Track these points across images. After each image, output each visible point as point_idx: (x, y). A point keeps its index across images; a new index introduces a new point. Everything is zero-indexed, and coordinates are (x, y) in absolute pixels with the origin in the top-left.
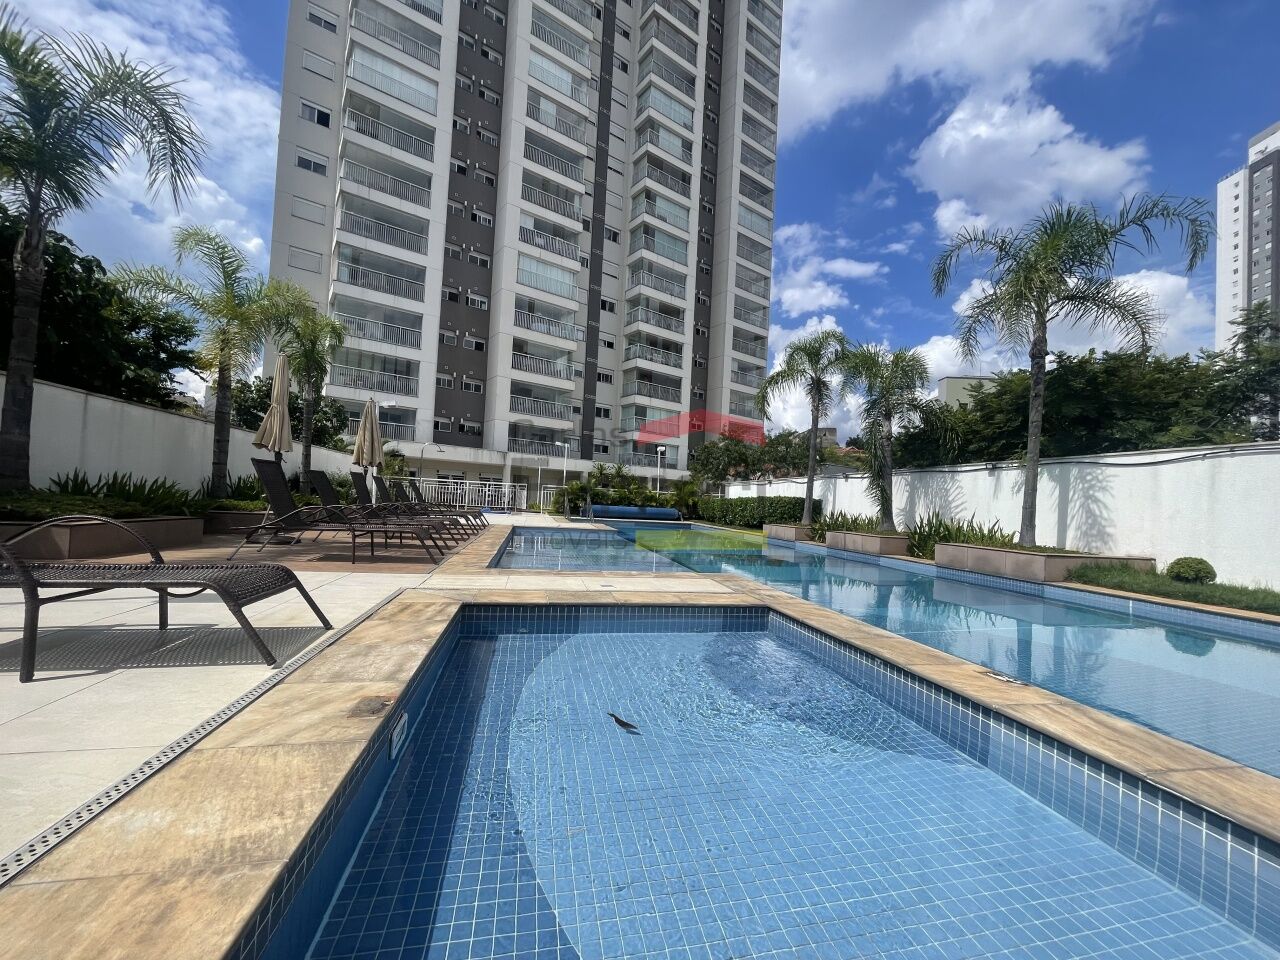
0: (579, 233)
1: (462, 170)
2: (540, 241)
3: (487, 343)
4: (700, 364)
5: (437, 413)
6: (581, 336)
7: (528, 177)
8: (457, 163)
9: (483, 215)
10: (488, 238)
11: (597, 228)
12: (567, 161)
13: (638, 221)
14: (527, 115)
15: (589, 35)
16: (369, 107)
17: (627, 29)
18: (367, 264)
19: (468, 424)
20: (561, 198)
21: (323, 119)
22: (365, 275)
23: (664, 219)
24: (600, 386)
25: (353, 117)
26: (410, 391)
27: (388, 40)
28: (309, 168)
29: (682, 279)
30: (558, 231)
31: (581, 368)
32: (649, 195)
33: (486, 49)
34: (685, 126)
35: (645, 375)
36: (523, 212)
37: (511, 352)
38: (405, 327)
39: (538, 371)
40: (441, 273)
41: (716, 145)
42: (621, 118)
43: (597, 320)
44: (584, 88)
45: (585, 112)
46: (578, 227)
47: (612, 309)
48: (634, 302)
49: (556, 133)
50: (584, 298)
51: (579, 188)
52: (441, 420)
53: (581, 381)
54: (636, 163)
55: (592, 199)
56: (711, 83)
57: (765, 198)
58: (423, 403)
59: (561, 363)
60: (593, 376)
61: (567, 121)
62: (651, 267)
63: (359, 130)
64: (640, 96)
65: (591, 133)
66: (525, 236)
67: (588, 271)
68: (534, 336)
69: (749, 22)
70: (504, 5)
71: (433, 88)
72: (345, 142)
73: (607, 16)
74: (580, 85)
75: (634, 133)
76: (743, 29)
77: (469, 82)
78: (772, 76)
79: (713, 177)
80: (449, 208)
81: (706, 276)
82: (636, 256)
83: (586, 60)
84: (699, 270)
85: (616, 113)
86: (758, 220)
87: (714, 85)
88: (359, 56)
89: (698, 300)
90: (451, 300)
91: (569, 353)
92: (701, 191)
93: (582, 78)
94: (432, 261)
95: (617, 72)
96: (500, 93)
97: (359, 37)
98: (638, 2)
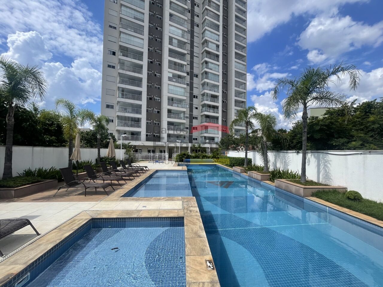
0: (185, 76)
1: (151, 62)
2: (174, 80)
3: (161, 111)
4: (225, 111)
5: (147, 132)
6: (188, 106)
7: (170, 62)
8: (150, 60)
9: (158, 74)
10: (159, 81)
11: (192, 75)
12: (182, 56)
13: (203, 71)
14: (169, 44)
15: (186, 18)
17: (198, 14)
18: (126, 92)
19: (156, 135)
20: (180, 67)
21: (114, 54)
22: (126, 95)
23: (211, 69)
24: (194, 121)
25: (121, 52)
26: (139, 126)
27: (130, 29)
28: (111, 67)
29: (218, 86)
30: (179, 77)
31: (188, 116)
32: (206, 62)
33: (157, 27)
34: (217, 40)
35: (207, 117)
36: (169, 72)
37: (167, 113)
38: (137, 109)
39: (175, 118)
40: (146, 92)
41: (227, 45)
42: (197, 41)
43: (192, 101)
44: (185, 34)
45: (186, 41)
46: (185, 75)
47: (197, 98)
48: (203, 95)
49: (178, 48)
50: (188, 95)
51: (185, 63)
52: (148, 134)
53: (188, 120)
54: (202, 53)
55: (189, 66)
56: (225, 26)
57: (243, 59)
58: (143, 130)
59: (182, 115)
60: (192, 118)
61: (181, 44)
62: (208, 84)
63: (123, 55)
64: (202, 34)
65: (188, 47)
66: (170, 79)
67: (189, 87)
68: (174, 108)
69: (236, 6)
70: (162, 14)
71: (142, 41)
72: (119, 59)
73: (192, 12)
74: (184, 33)
75: (201, 45)
76: (234, 8)
77: (152, 37)
78: (244, 21)
79: (226, 54)
80: (148, 73)
81: (225, 85)
82: (203, 81)
83: (185, 26)
84: (223, 83)
85: (196, 39)
86: (242, 66)
87: (225, 27)
88: (122, 35)
89: (223, 92)
90: (150, 99)
91: (184, 112)
92: (223, 59)
93: (185, 31)
94: (144, 89)
95: (195, 27)
96: (161, 39)
97: (122, 30)
98: (201, 6)
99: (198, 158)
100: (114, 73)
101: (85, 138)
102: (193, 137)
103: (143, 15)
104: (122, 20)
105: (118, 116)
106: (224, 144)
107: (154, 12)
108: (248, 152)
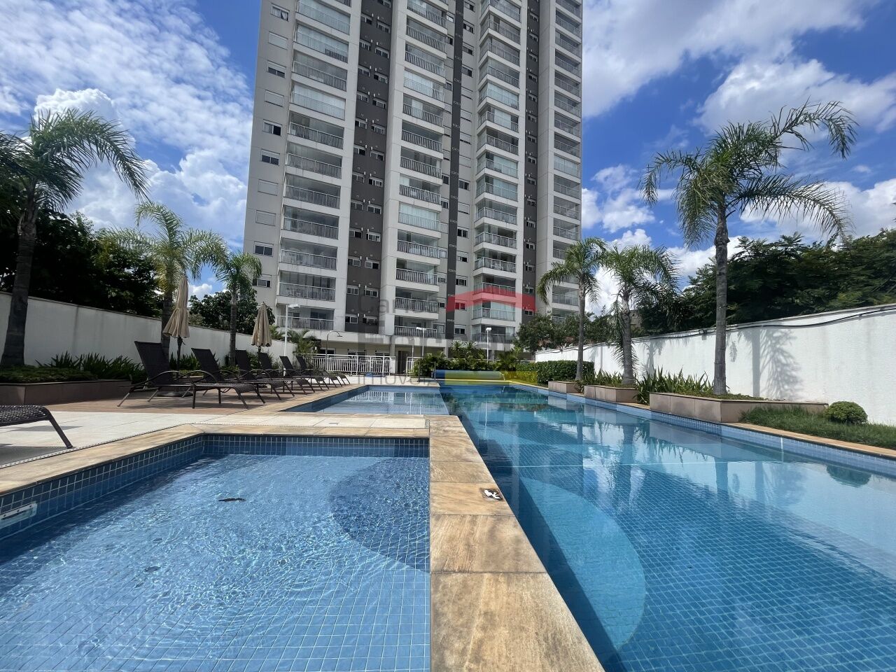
0: (440, 186)
1: (362, 152)
2: (414, 193)
3: (380, 263)
4: (530, 268)
5: (347, 312)
6: (444, 254)
7: (405, 152)
8: (359, 148)
9: (376, 180)
10: (380, 195)
11: (454, 182)
12: (432, 139)
13: (481, 174)
14: (404, 112)
15: (444, 56)
16: (303, 120)
17: (470, 48)
18: (302, 218)
19: (368, 318)
20: (428, 163)
21: (277, 131)
22: (302, 224)
23: (500, 171)
25: (294, 127)
26: (330, 298)
27: (314, 78)
28: (268, 162)
29: (514, 210)
30: (426, 186)
31: (444, 276)
32: (489, 156)
33: (377, 74)
34: (513, 106)
35: (489, 279)
36: (402, 175)
37: (396, 269)
38: (327, 257)
39: (414, 280)
40: (349, 220)
41: (537, 116)
42: (468, 107)
43: (455, 243)
44: (441, 90)
45: (442, 105)
46: (440, 182)
47: (465, 235)
48: (480, 229)
49: (424, 122)
50: (446, 229)
51: (440, 156)
52: (351, 316)
53: (445, 285)
54: (479, 135)
55: (449, 162)
56: (531, 75)
57: (574, 149)
58: (338, 306)
59: (430, 274)
60: (453, 282)
61: (432, 113)
62: (491, 205)
63: (298, 135)
64: (480, 91)
65: (447, 119)
66: (404, 191)
67: (447, 211)
68: (411, 257)
69: (557, 31)
70: (388, 45)
71: (342, 102)
72: (289, 143)
73: (457, 42)
74: (438, 88)
75: (477, 115)
76: (553, 36)
77: (366, 96)
78: (576, 65)
79: (535, 139)
80: (354, 177)
81: (532, 207)
82: (481, 198)
83: (442, 72)
84: (527, 204)
85: (464, 103)
86: (571, 165)
87: (533, 77)
88: (297, 90)
89: (526, 224)
90: (356, 237)
91: (435, 267)
92: (526, 149)
93: (440, 84)
94: (343, 213)
95: (464, 77)
96: (387, 101)
97: (297, 78)
98: (478, 29)
99: (466, 369)
100: (276, 174)
101: (202, 309)
102: (456, 327)
103: (345, 46)
104: (299, 55)
105: (281, 272)
106: (527, 338)
107: (372, 41)
108: (584, 348)
